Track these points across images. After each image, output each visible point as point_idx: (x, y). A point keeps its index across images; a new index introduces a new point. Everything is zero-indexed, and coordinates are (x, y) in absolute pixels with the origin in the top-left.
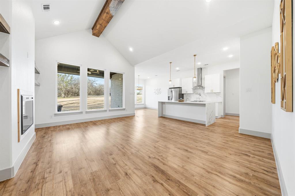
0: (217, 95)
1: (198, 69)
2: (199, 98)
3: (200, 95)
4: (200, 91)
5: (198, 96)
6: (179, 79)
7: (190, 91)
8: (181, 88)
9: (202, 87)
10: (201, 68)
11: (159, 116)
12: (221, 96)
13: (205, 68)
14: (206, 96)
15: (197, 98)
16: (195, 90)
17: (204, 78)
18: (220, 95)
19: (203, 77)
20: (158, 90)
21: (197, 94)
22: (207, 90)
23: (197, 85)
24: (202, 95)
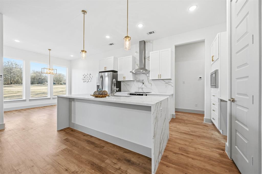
0: (166, 83)
1: (140, 42)
2: (142, 88)
3: (143, 83)
4: (142, 77)
5: (140, 85)
6: (113, 57)
7: (130, 77)
8: (117, 72)
9: (146, 70)
10: (145, 42)
11: (58, 128)
12: (172, 85)
13: (149, 41)
14: (151, 85)
15: (139, 88)
16: (137, 76)
17: (149, 57)
18: (171, 83)
19: (147, 56)
20: (88, 76)
21: (139, 81)
22: (152, 76)
23: (138, 68)
24: (146, 83)
